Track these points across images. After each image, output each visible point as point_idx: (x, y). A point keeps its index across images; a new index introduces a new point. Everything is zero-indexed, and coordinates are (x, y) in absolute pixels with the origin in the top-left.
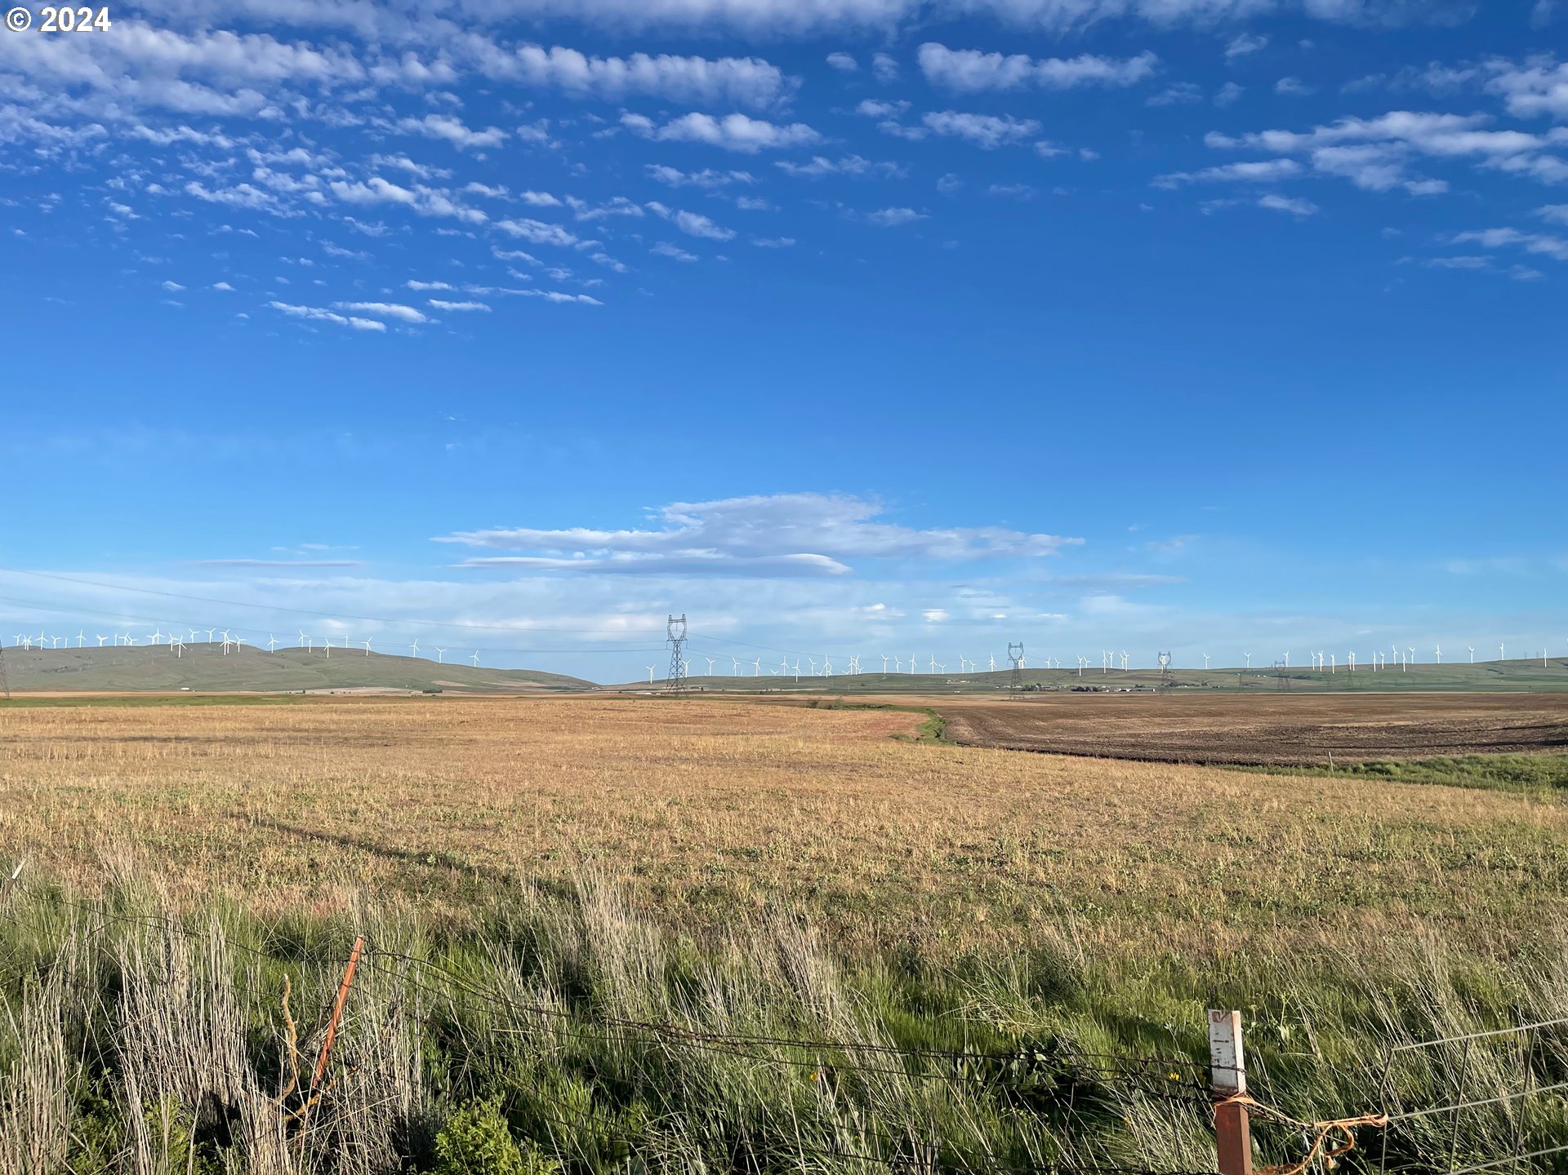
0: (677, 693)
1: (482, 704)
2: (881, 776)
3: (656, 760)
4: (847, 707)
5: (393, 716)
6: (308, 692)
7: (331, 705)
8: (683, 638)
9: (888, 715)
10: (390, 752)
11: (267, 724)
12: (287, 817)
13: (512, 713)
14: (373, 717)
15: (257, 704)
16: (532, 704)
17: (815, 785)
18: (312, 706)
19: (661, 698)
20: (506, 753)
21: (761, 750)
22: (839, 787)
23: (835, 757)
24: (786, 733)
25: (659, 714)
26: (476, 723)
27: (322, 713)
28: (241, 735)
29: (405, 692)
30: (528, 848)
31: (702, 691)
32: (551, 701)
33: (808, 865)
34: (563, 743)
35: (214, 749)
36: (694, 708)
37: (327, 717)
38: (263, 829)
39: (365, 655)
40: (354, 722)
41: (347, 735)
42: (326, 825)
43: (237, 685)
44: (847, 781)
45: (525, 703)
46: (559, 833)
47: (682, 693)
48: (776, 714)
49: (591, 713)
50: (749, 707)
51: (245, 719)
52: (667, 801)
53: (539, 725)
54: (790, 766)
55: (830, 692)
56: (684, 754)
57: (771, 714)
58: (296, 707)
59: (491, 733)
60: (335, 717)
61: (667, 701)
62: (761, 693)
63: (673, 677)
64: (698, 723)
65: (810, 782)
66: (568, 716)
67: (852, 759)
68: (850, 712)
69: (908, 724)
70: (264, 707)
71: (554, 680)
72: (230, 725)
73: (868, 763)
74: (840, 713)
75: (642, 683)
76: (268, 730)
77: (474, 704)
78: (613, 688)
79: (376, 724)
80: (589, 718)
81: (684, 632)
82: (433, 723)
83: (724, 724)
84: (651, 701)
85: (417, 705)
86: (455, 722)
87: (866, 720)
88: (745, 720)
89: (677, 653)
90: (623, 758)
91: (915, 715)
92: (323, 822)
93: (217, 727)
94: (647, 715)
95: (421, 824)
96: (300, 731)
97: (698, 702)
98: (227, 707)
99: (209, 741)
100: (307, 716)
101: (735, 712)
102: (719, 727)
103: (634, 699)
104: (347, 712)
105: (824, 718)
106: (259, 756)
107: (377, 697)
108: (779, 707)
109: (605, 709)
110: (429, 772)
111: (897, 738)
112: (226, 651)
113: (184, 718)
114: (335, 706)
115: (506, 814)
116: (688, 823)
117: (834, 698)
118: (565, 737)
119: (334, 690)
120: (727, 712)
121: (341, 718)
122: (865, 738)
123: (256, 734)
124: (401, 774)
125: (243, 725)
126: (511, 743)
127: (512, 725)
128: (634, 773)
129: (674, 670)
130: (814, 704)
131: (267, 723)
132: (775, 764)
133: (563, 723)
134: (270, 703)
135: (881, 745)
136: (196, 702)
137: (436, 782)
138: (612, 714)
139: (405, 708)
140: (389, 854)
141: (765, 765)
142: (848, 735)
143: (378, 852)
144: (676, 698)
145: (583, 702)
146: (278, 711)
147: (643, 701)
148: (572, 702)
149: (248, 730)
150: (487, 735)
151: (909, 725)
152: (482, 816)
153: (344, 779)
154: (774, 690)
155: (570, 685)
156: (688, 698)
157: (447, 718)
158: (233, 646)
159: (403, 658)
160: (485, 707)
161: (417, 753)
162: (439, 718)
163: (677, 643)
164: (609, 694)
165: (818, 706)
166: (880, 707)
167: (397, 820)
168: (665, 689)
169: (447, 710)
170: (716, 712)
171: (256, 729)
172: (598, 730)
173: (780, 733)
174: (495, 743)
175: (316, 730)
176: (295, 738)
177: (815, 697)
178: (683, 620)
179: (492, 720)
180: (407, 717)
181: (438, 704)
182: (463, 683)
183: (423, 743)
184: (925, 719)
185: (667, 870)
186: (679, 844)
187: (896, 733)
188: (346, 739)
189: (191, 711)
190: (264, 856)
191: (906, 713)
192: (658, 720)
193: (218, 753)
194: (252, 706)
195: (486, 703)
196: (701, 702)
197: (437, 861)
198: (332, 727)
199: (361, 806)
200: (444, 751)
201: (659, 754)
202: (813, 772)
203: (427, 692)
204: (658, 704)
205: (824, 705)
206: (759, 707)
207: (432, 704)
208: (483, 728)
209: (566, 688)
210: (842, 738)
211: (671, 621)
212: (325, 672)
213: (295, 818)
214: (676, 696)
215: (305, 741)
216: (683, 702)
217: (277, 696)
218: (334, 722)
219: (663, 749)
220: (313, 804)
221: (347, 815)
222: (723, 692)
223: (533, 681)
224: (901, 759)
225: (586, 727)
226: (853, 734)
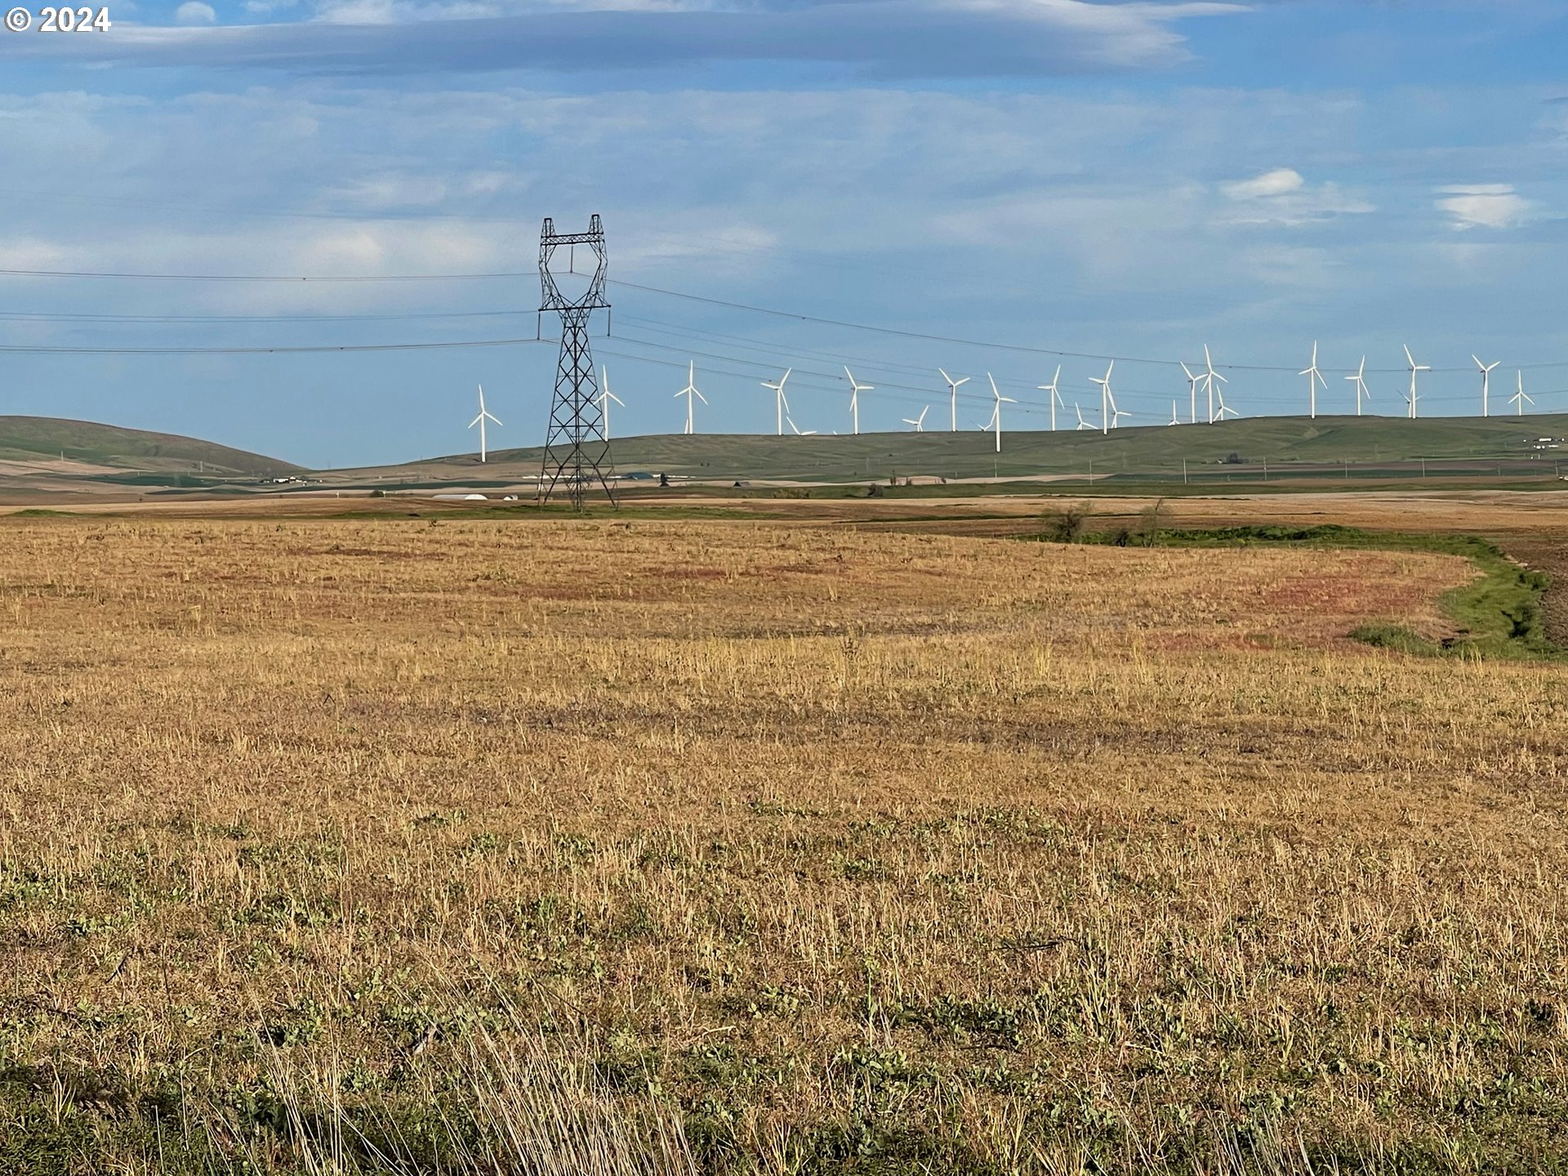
0: (579, 495)
2: (1354, 766)
3: (551, 720)
4: (1184, 536)
8: (594, 299)
9: (1335, 562)
13: (13, 567)
16: (77, 534)
17: (1132, 800)
19: (524, 510)
20: (21, 698)
21: (909, 685)
22: (1223, 804)
23: (1177, 704)
24: (979, 628)
25: (528, 569)
30: (201, 1006)
31: (665, 489)
32: (146, 526)
33: (1193, 1057)
34: (211, 666)
36: (646, 543)
44: (1238, 786)
45: (53, 533)
46: (290, 955)
47: (596, 494)
48: (939, 562)
49: (286, 564)
50: (841, 539)
52: (636, 852)
53: (111, 607)
54: (1024, 736)
55: (1119, 486)
56: (643, 698)
57: (919, 564)
61: (549, 524)
62: (874, 492)
63: (563, 439)
64: (666, 596)
65: (1114, 788)
66: (207, 575)
67: (1239, 709)
68: (1197, 554)
69: (1409, 591)
71: (146, 453)
73: (1298, 723)
74: (1161, 559)
75: (453, 460)
78: (354, 478)
80: (288, 581)
81: (599, 278)
83: (757, 598)
84: (495, 524)
87: (1259, 582)
88: (830, 584)
89: (576, 351)
90: (433, 716)
91: (1430, 562)
94: (482, 568)
97: (656, 524)
101: (792, 557)
102: (738, 610)
103: (433, 517)
105: (1109, 573)
108: (943, 541)
109: (335, 550)
111: (1376, 641)
115: (91, 895)
116: (732, 925)
117: (1135, 505)
118: (211, 646)
120: (764, 557)
122: (1263, 641)
126: (30, 667)
127: (16, 608)
128: (492, 760)
129: (565, 414)
130: (1066, 529)
132: (973, 728)
133: (195, 599)
135: (1328, 664)
138: (360, 568)
141: (936, 734)
142: (1202, 631)
144: (576, 512)
145: (255, 526)
147: (467, 523)
148: (217, 527)
151: (1413, 595)
154: (917, 481)
155: (202, 470)
156: (618, 512)
163: (574, 316)
164: (337, 499)
165: (1082, 532)
166: (1300, 536)
168: (534, 480)
170: (722, 557)
172: (320, 624)
173: (957, 628)
177: (1066, 504)
178: (595, 236)
184: (1463, 573)
185: (710, 1073)
186: (720, 989)
187: (1372, 622)
191: (1390, 555)
192: (526, 590)
196: (669, 525)
201: (557, 698)
202: (1111, 757)
204: (519, 534)
205: (1103, 529)
206: (874, 541)
210: (1177, 643)
211: (550, 239)
214: (576, 505)
216: (607, 524)
219: (567, 684)
222: (738, 490)
223: (71, 455)
224: (1416, 709)
225: (276, 608)
226: (1220, 629)
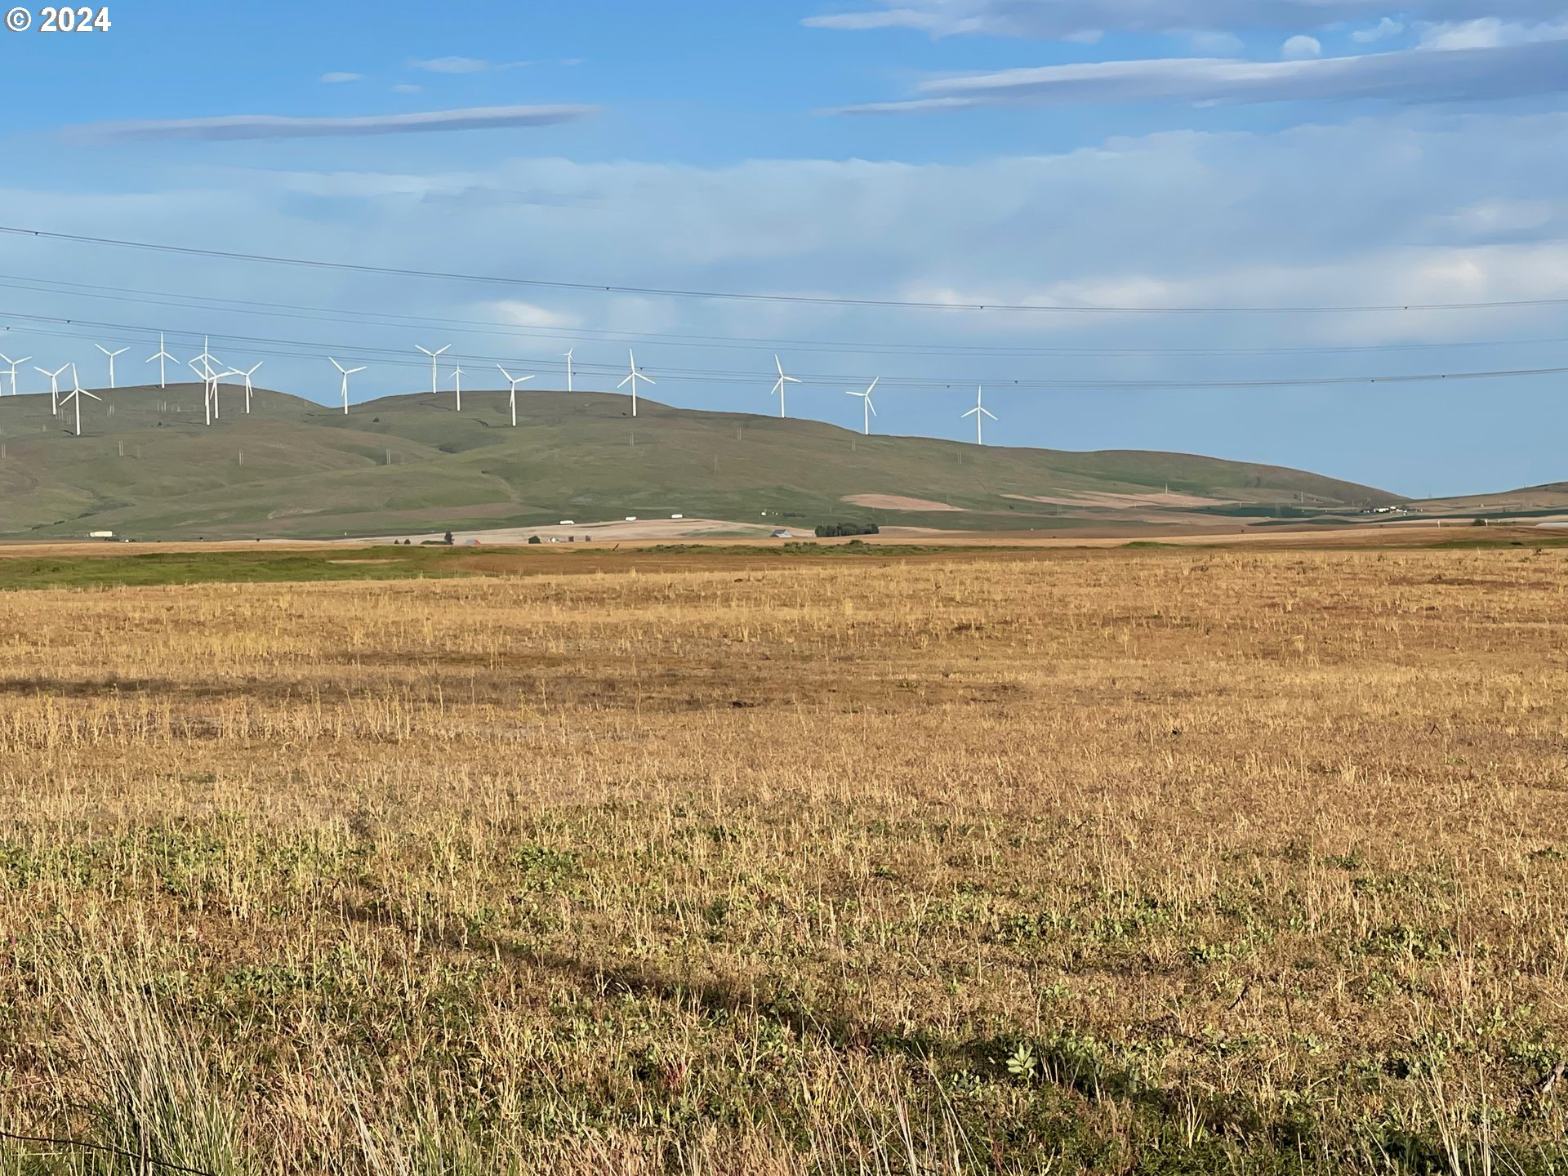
1: (1017, 566)
5: (737, 613)
6: (460, 539)
7: (541, 579)
10: (757, 722)
11: (358, 640)
12: (516, 924)
13: (1121, 599)
14: (678, 615)
15: (318, 577)
16: (1184, 564)
18: (483, 581)
20: (1133, 726)
26: (1006, 631)
27: (517, 603)
28: (292, 673)
29: (761, 534)
30: (1323, 1035)
32: (1249, 557)
34: (1316, 696)
35: (231, 716)
37: (534, 616)
38: (457, 959)
39: (626, 415)
40: (616, 631)
41: (604, 672)
42: (641, 950)
43: (250, 518)
45: (1159, 564)
46: (1409, 988)
49: (1391, 594)
51: (292, 626)
53: (1217, 637)
58: (439, 585)
59: (1066, 664)
60: (559, 615)
66: (1308, 606)
70: (344, 585)
71: (1247, 484)
72: (253, 643)
75: (1558, 488)
76: (366, 659)
77: (993, 567)
79: (688, 636)
80: (1390, 611)
82: (868, 632)
85: (808, 572)
86: (937, 626)
90: (1543, 748)
92: (626, 938)
93: (217, 648)
95: (942, 949)
96: (463, 660)
98: (234, 587)
99: (205, 691)
100: (475, 614)
104: (594, 598)
106: (363, 736)
107: (678, 550)
109: (1438, 580)
110: (907, 787)
112: (211, 408)
113: (118, 622)
114: (554, 580)
115: (1212, 923)
118: (1314, 676)
119: (538, 531)
121: (578, 617)
123: (338, 672)
124: (818, 794)
125: (289, 644)
126: (1139, 696)
127: (1125, 638)
131: (358, 637)
133: (1296, 630)
134: (359, 573)
136: (143, 574)
137: (939, 820)
138: (1463, 598)
139: (774, 584)
140: (877, 1041)
143: (841, 1035)
145: (1357, 557)
146: (384, 600)
148: (1318, 557)
149: (307, 659)
150: (1051, 670)
152: (1132, 928)
153: (645, 810)
155: (1303, 501)
157: (912, 616)
158: (230, 393)
159: (749, 421)
160: (1031, 577)
161: (845, 730)
162: (886, 615)
164: (1437, 528)
167: (857, 937)
169: (907, 588)
171: (328, 657)
172: (1423, 654)
174: (1086, 696)
175: (508, 657)
176: (460, 683)
179: (1060, 621)
180: (786, 613)
181: (875, 570)
182: (941, 498)
183: (853, 698)
188: (610, 684)
189: (130, 601)
190: (494, 1041)
193: (245, 728)
194: (307, 585)
195: (1032, 565)
197: (1038, 1068)
198: (557, 647)
199: (734, 894)
200: (931, 721)
203: (830, 533)
207: (857, 571)
208: (1032, 649)
209: (1288, 512)
212: (509, 471)
213: (539, 927)
215: (493, 692)
217: (376, 552)
218: (558, 632)
220: (578, 886)
221: (698, 923)
223: (1175, 488)
